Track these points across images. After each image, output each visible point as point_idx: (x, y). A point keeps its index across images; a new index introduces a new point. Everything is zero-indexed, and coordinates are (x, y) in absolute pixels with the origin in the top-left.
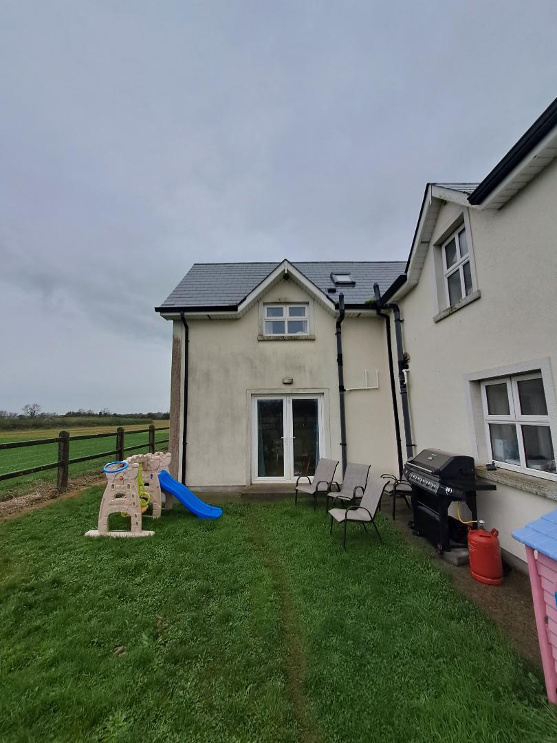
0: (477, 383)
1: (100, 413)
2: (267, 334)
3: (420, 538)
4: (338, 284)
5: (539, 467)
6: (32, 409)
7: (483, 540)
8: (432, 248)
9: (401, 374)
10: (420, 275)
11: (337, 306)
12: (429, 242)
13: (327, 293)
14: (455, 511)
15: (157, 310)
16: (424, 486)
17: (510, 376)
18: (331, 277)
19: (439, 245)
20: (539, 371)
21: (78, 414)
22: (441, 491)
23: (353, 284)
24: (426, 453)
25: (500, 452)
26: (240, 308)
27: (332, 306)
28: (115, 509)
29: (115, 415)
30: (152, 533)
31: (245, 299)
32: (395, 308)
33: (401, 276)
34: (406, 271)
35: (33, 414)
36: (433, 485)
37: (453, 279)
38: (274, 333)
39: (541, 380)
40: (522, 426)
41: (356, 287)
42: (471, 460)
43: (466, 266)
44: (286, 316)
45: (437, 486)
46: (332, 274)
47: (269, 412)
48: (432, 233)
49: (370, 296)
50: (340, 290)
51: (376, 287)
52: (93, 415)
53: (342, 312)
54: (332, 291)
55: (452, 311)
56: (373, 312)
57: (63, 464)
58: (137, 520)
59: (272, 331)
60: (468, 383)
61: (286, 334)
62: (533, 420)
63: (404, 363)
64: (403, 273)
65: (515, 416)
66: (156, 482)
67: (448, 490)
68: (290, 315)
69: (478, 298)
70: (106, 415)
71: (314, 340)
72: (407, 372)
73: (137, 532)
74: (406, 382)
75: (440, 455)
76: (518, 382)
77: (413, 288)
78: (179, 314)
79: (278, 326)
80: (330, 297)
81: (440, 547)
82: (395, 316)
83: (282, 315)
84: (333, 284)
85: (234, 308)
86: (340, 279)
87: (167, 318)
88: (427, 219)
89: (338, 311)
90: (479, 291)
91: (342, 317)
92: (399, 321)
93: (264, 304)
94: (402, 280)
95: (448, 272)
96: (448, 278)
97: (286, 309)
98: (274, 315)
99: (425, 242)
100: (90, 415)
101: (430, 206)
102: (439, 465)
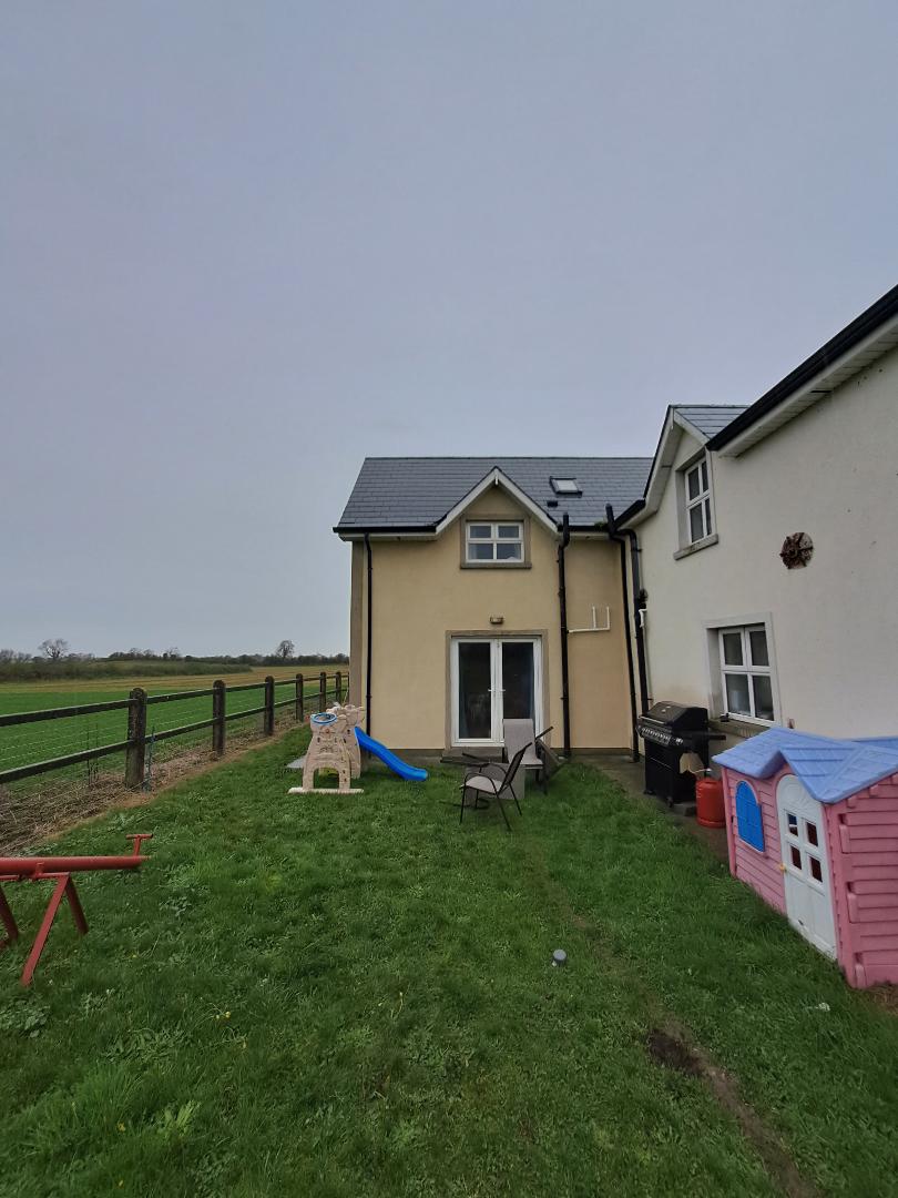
0: (715, 631)
1: (165, 655)
2: (470, 561)
3: (652, 797)
4: (560, 493)
5: (766, 716)
6: (53, 648)
7: (709, 786)
8: (674, 475)
9: (637, 615)
10: (661, 501)
11: (560, 528)
12: (671, 467)
13: (545, 508)
14: (686, 763)
15: (335, 530)
16: (656, 739)
17: (744, 626)
18: (551, 483)
19: (682, 471)
20: (763, 624)
21: (130, 657)
22: (673, 741)
23: (579, 494)
24: (660, 705)
25: (735, 705)
26: (440, 528)
27: (554, 528)
28: (321, 764)
29: (189, 658)
30: (359, 790)
31: (445, 517)
32: (632, 534)
33: (639, 502)
34: (645, 496)
35: (55, 656)
36: (664, 738)
37: (695, 511)
38: (478, 558)
39: (764, 632)
40: (753, 677)
41: (583, 499)
42: (703, 712)
43: (707, 501)
44: (495, 537)
45: (668, 738)
46: (551, 479)
47: (473, 658)
48: (674, 458)
49: (602, 518)
50: (564, 503)
51: (609, 509)
52: (155, 658)
53: (567, 535)
54: (553, 504)
55: (692, 551)
56: (604, 535)
57: (219, 722)
58: (345, 778)
59: (475, 554)
60: (705, 631)
61: (495, 560)
62: (760, 670)
63: (641, 601)
64: (642, 499)
65: (747, 667)
66: (355, 740)
67: (679, 740)
68: (500, 536)
69: (716, 543)
70: (175, 658)
71: (530, 568)
72: (644, 612)
73: (345, 789)
74: (642, 624)
75: (674, 707)
76: (751, 634)
77: (653, 514)
78: (362, 535)
79: (484, 551)
80: (551, 514)
81: (670, 799)
82: (632, 544)
83: (489, 536)
84: (553, 493)
85: (432, 529)
86: (563, 486)
87: (344, 539)
88: (668, 442)
89: (561, 534)
90: (717, 536)
91: (566, 541)
92: (636, 551)
93: (467, 521)
94: (639, 505)
95: (691, 504)
96: (691, 510)
97: (495, 529)
98: (478, 536)
99: (667, 467)
100: (149, 658)
101: (671, 431)
102: (672, 717)
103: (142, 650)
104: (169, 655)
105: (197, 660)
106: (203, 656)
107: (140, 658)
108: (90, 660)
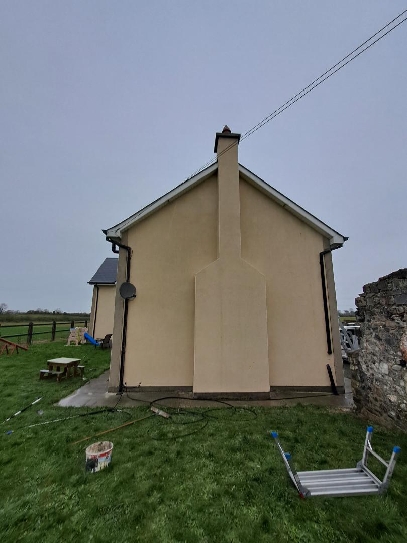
1: (54, 312)
15: (90, 282)
21: (37, 313)
29: (65, 314)
35: (1, 311)
66: (83, 335)
70: (58, 313)
78: (97, 284)
87: (92, 285)
100: (46, 313)
103: (43, 309)
104: (56, 312)
105: (69, 315)
106: (73, 313)
107: (42, 313)
108: (17, 313)
